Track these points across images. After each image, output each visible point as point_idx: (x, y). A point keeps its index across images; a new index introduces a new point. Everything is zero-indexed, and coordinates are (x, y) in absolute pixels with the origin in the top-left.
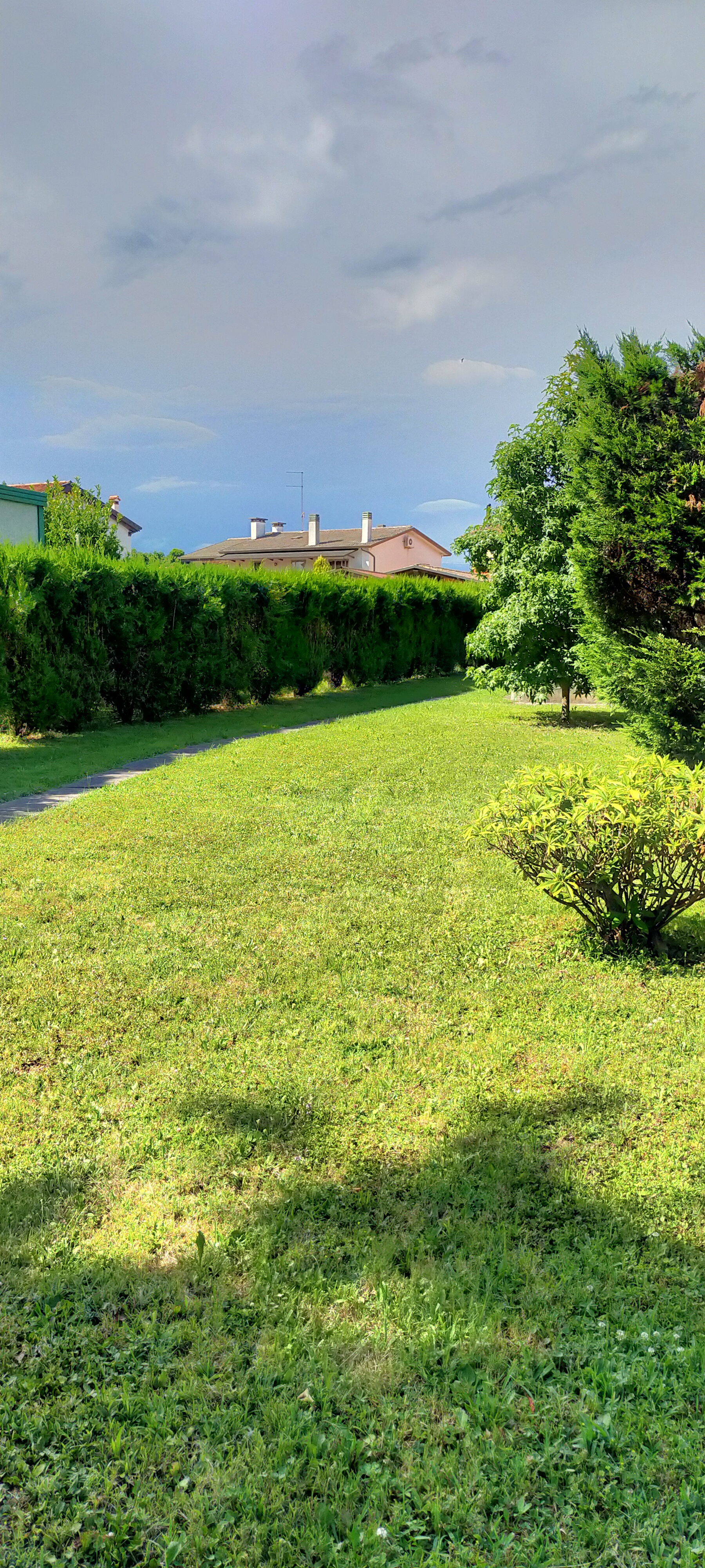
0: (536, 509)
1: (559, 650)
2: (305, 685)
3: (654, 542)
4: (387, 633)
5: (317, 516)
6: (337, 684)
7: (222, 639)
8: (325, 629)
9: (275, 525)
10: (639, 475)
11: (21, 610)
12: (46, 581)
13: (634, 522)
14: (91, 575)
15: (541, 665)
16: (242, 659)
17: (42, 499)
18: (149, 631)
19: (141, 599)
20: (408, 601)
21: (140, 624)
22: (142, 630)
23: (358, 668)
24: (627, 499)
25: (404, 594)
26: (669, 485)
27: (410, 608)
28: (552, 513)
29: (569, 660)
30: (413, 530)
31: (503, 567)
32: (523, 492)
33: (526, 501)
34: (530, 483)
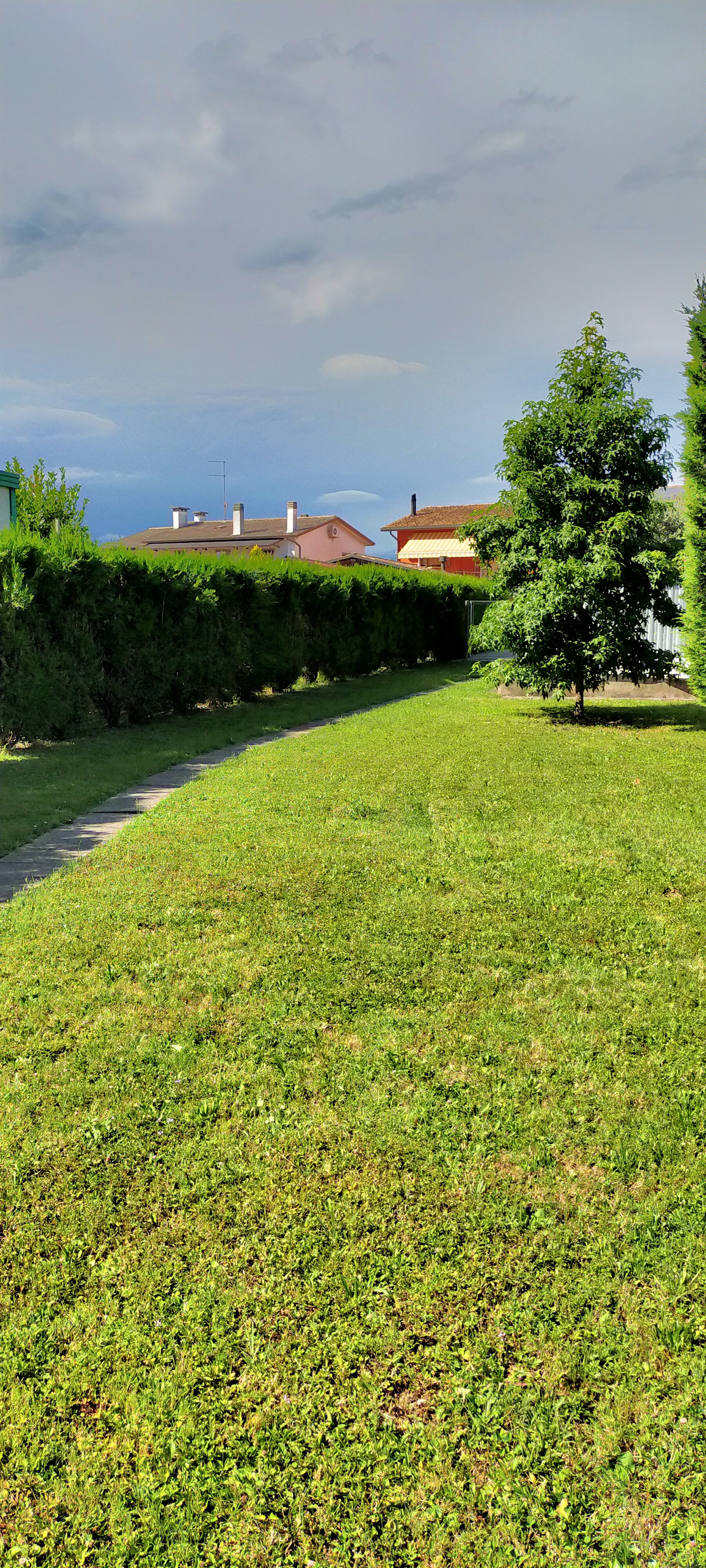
0: (554, 492)
1: (576, 643)
2: (284, 680)
4: (362, 624)
5: (242, 505)
6: (312, 679)
7: (208, 633)
8: (302, 622)
9: (197, 515)
11: (16, 605)
12: (39, 572)
14: (81, 564)
15: (554, 659)
16: (228, 654)
17: (14, 480)
18: (138, 626)
19: (131, 592)
20: (380, 591)
21: (130, 618)
22: (132, 625)
23: (332, 662)
25: (376, 583)
27: (380, 598)
28: (571, 496)
29: (590, 653)
30: (338, 520)
31: (512, 554)
32: (540, 473)
33: (544, 483)
34: (547, 464)
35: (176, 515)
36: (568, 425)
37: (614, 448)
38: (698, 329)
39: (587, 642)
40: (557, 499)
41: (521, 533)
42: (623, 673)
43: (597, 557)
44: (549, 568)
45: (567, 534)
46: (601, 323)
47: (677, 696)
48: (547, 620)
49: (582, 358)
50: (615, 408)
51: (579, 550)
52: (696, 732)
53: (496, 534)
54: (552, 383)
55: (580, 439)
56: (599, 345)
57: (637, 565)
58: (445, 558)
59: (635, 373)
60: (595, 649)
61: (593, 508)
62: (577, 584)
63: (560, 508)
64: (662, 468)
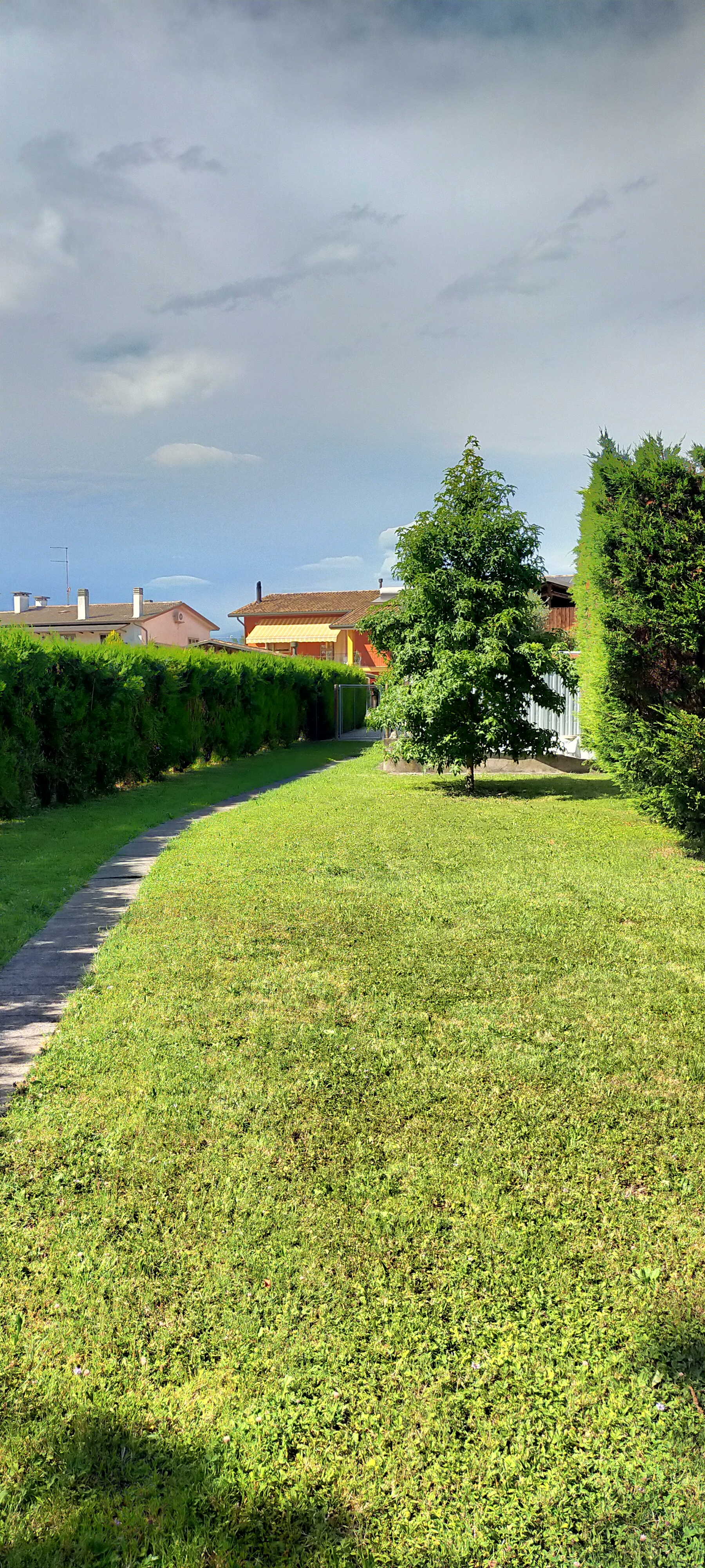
0: (446, 592)
1: (468, 724)
2: (185, 761)
3: (680, 626)
4: (249, 707)
5: (87, 591)
6: (207, 760)
8: (200, 706)
9: (39, 599)
10: (667, 564)
13: (662, 608)
14: (30, 656)
15: (448, 738)
16: (142, 737)
18: (73, 711)
19: (66, 679)
21: (66, 704)
22: (67, 711)
23: (225, 742)
24: (656, 586)
26: (694, 575)
28: (461, 595)
29: (482, 732)
30: (183, 605)
31: (408, 645)
32: (433, 575)
33: (438, 584)
34: (440, 567)
35: (17, 599)
36: (455, 534)
37: (497, 553)
38: (602, 470)
39: (478, 723)
40: (449, 598)
41: (418, 628)
42: (505, 750)
43: (488, 648)
44: (443, 658)
45: (460, 629)
46: (477, 445)
47: (544, 770)
48: (445, 704)
49: (464, 476)
50: (494, 520)
51: (471, 642)
52: (575, 802)
53: (391, 627)
54: (437, 496)
55: (466, 546)
56: (478, 463)
57: (518, 655)
58: (297, 643)
59: (511, 490)
60: (486, 729)
61: (480, 606)
62: (472, 672)
63: (452, 605)
64: (536, 571)
